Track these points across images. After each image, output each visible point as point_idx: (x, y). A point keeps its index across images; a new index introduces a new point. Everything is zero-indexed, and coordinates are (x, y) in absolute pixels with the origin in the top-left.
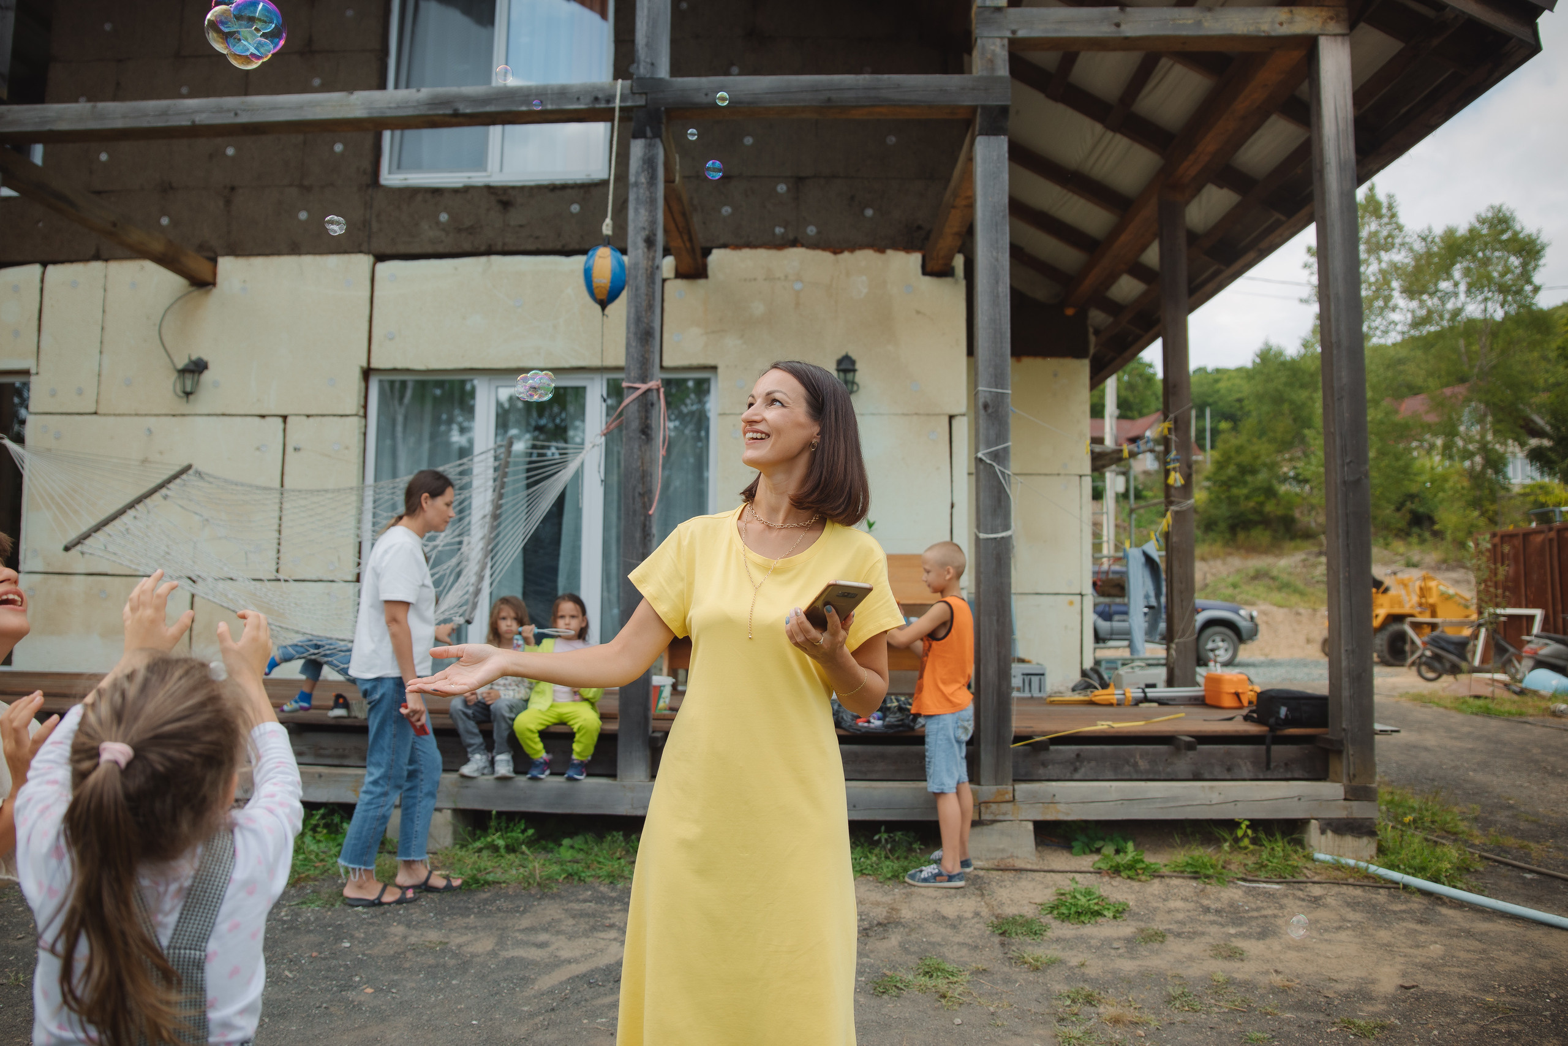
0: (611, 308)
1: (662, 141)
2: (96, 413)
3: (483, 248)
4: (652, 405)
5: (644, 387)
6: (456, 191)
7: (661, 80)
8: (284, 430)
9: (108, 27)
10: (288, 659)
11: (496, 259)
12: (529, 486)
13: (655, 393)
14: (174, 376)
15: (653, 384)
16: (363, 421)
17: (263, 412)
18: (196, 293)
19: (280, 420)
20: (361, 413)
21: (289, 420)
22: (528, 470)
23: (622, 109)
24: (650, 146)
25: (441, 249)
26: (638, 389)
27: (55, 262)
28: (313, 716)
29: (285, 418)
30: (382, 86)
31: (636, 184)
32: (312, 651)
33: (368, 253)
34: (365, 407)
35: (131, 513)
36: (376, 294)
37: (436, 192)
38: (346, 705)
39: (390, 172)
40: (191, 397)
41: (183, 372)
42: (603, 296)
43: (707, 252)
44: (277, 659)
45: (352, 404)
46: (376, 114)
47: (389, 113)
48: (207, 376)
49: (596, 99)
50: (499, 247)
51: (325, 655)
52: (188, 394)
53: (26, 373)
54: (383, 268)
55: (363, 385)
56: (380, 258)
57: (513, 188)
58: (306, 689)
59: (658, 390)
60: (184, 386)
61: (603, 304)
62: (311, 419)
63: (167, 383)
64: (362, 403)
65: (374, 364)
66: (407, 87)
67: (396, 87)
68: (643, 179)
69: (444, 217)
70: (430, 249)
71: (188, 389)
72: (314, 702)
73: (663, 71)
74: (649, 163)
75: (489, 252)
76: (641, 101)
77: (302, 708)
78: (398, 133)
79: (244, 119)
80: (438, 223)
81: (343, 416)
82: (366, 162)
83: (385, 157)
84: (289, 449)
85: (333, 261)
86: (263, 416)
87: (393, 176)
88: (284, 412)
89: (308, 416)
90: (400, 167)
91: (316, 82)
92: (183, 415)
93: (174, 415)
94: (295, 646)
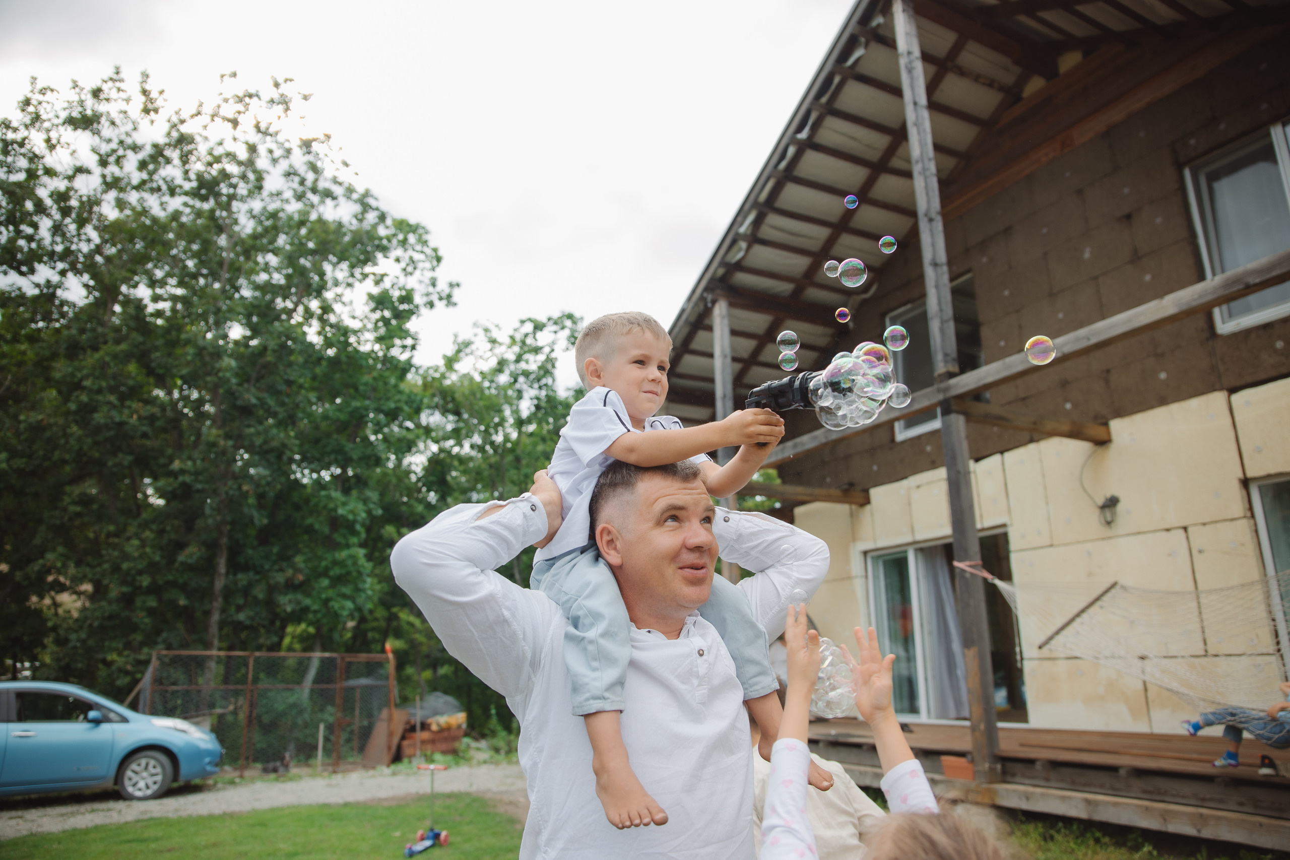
2: (1051, 546)
8: (1187, 538)
9: (1006, 293)
10: (1209, 724)
14: (1097, 512)
16: (1252, 522)
17: (1168, 526)
18: (1100, 450)
19: (1182, 532)
20: (1249, 514)
21: (1190, 530)
25: (1283, 370)
27: (1007, 450)
28: (1242, 771)
29: (1185, 529)
32: (1229, 718)
33: (1221, 389)
34: (1251, 509)
35: (1078, 620)
36: (1237, 419)
37: (1267, 327)
38: (1272, 765)
39: (1224, 323)
40: (1113, 525)
41: (1103, 507)
44: (1201, 723)
45: (1237, 507)
48: (1120, 507)
51: (1241, 722)
52: (1109, 523)
53: (1004, 525)
54: (1237, 398)
55: (1244, 492)
56: (1232, 390)
58: (1232, 749)
60: (1105, 517)
62: (1207, 527)
63: (1094, 517)
64: (1247, 506)
65: (1250, 474)
69: (1280, 345)
70: (1274, 373)
71: (1109, 519)
72: (1241, 760)
77: (1230, 765)
78: (1225, 308)
79: (1094, 340)
80: (1276, 351)
81: (1233, 520)
82: (1201, 322)
83: (1216, 312)
84: (1195, 552)
85: (1194, 403)
86: (1168, 530)
87: (1225, 326)
88: (1184, 524)
89: (1204, 524)
90: (1231, 316)
91: (1148, 278)
92: (1110, 538)
93: (1103, 539)
94: (1214, 714)
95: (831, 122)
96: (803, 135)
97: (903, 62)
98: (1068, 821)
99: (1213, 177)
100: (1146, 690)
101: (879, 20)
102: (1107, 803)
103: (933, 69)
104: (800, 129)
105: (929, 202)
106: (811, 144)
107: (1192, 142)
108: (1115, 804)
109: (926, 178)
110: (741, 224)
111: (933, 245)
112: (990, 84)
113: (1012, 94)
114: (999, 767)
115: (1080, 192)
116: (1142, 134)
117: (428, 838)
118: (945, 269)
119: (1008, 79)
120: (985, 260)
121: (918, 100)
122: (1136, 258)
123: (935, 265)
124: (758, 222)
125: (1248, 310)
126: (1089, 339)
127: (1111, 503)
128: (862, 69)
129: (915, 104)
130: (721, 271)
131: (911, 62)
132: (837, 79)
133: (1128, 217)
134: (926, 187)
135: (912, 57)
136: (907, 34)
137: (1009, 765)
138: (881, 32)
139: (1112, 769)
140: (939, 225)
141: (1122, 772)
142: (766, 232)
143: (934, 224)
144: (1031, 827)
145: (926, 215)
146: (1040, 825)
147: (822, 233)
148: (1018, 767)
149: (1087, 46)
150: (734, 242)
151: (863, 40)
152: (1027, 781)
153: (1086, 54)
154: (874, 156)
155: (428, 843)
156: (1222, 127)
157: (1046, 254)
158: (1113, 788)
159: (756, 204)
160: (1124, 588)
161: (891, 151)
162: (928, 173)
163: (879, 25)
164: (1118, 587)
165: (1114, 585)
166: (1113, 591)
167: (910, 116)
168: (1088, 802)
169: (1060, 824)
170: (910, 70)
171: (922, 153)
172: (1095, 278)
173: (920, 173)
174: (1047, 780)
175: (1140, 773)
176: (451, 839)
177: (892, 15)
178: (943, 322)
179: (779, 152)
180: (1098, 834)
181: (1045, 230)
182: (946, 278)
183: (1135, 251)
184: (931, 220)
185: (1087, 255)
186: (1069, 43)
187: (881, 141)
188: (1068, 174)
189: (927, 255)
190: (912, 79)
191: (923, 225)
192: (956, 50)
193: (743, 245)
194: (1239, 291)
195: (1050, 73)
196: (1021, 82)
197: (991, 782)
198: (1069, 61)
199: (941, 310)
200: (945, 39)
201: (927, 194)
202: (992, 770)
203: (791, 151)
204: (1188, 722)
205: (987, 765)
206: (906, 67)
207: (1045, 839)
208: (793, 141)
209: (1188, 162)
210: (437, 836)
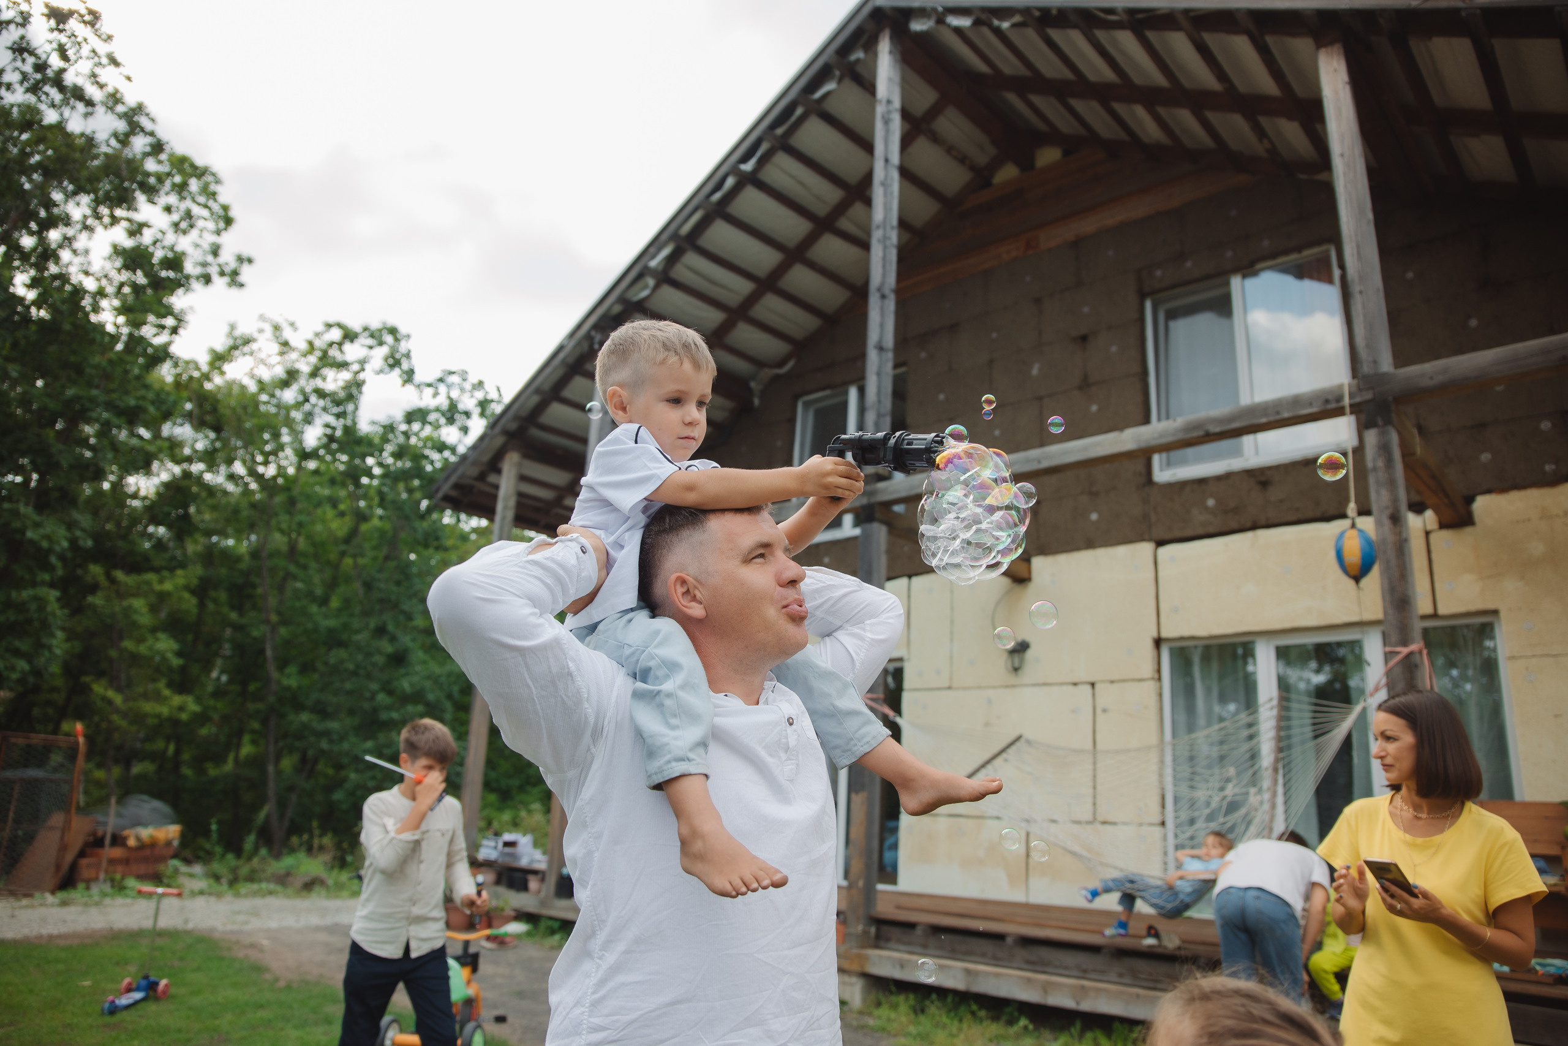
0: (1364, 582)
1: (1394, 426)
2: (950, 688)
3: (1249, 525)
4: (1416, 666)
5: (1405, 651)
6: (1219, 478)
7: (1385, 374)
8: (1094, 695)
9: (942, 397)
10: (1107, 890)
11: (1262, 534)
12: (1316, 737)
13: (1418, 656)
14: (1005, 656)
15: (1414, 647)
16: (1158, 684)
17: (1076, 680)
18: (1018, 588)
19: (1088, 688)
20: (1156, 676)
21: (1097, 686)
22: (1314, 724)
23: (1351, 406)
24: (1383, 434)
25: (1211, 530)
26: (1398, 653)
27: (917, 574)
29: (1093, 685)
30: (1146, 420)
31: (1375, 469)
32: (1128, 885)
33: (1149, 540)
34: (1159, 671)
36: (1161, 574)
37: (1202, 482)
38: (1157, 935)
39: (1161, 470)
40: (1020, 672)
41: (1013, 652)
42: (1355, 571)
43: (1470, 500)
44: (1100, 889)
45: (1147, 668)
46: (1143, 445)
47: (1154, 443)
48: (1030, 654)
49: (1327, 401)
50: (1263, 522)
51: (1138, 890)
52: (1016, 670)
53: (901, 660)
54: (1165, 551)
55: (1155, 653)
56: (1160, 543)
57: (1270, 468)
58: (1123, 918)
59: (1420, 652)
60: (1013, 663)
61: (1357, 579)
62: (1115, 686)
63: (1001, 662)
64: (1156, 667)
65: (1165, 634)
66: (1168, 417)
67: (1159, 419)
68: (1380, 463)
69: (1211, 502)
70: (1201, 531)
71: (1016, 665)
73: (1386, 365)
74: (1384, 448)
75: (1254, 527)
76: (1368, 396)
77: (1121, 935)
78: (1164, 455)
79: (1045, 464)
80: (1206, 508)
81: (1141, 680)
82: (1140, 466)
83: (1156, 459)
84: (1099, 711)
85: (1122, 551)
86: (1075, 684)
87: (1163, 473)
88: (1092, 679)
89: (1112, 682)
90: (1169, 464)
91: (1094, 408)
92: (1014, 686)
93: (1007, 687)
94: (1114, 880)
95: (782, 160)
96: (748, 167)
97: (880, 110)
98: (940, 992)
99: (1172, 315)
100: (1028, 855)
101: (859, 55)
102: (987, 974)
103: (907, 126)
104: (744, 159)
105: (884, 275)
106: (753, 180)
107: (1159, 273)
108: (997, 975)
109: (885, 248)
110: (653, 257)
111: (882, 326)
112: (962, 159)
113: (982, 177)
114: (873, 930)
115: (1038, 301)
116: (1110, 253)
117: (138, 989)
118: (890, 355)
119: (982, 160)
120: (923, 355)
121: (890, 157)
122: (1085, 384)
123: (880, 348)
124: (672, 259)
125: (1184, 462)
126: (1039, 462)
127: (1022, 648)
128: (830, 106)
129: (887, 161)
130: (618, 309)
131: (889, 112)
132: (799, 111)
133: (1084, 339)
134: (884, 259)
135: (891, 107)
136: (890, 80)
137: (885, 929)
138: (859, 69)
139: (999, 937)
140: (891, 305)
141: (1009, 940)
142: (680, 272)
143: (887, 302)
144: (901, 999)
145: (879, 289)
146: (911, 996)
147: (744, 287)
148: (895, 932)
149: (1070, 145)
150: (640, 276)
151: (837, 73)
152: (902, 947)
153: (1066, 153)
154: (822, 210)
155: (138, 995)
156: (1189, 264)
157: (991, 361)
158: (995, 958)
159: (675, 237)
160: (1028, 742)
161: (841, 209)
162: (888, 243)
163: (858, 61)
164: (1022, 740)
165: (1019, 738)
166: (1018, 744)
167: (879, 172)
168: (968, 972)
169: (934, 996)
170: (887, 122)
171: (885, 218)
172: (1040, 398)
173: (879, 241)
174: (925, 946)
175: (1027, 942)
176: (173, 991)
177: (875, 55)
178: (879, 416)
179: (715, 182)
180: (974, 1007)
181: (994, 335)
182: (890, 365)
183: (1086, 377)
184: (883, 297)
185: (1035, 371)
186: (1053, 137)
187: (831, 194)
188: (1028, 279)
189: (873, 336)
190: (887, 132)
191: (874, 301)
192: (934, 112)
193: (651, 282)
194: (1199, 437)
195: (1026, 164)
196: (995, 165)
197: (863, 947)
198: (1048, 156)
199: (879, 402)
200: (927, 97)
201: (884, 267)
202: (866, 933)
203: (730, 182)
204: (1085, 889)
205: (860, 928)
206: (883, 117)
207: (915, 1012)
208: (734, 171)
209: (1152, 293)
210: (152, 986)
